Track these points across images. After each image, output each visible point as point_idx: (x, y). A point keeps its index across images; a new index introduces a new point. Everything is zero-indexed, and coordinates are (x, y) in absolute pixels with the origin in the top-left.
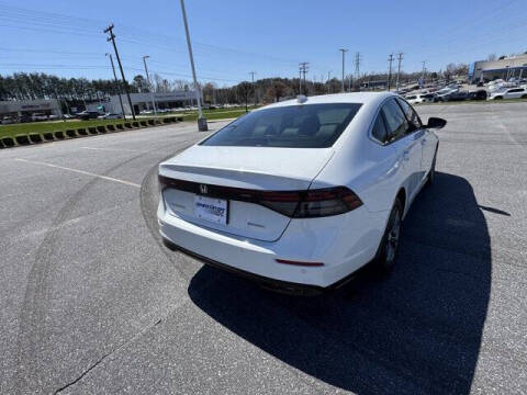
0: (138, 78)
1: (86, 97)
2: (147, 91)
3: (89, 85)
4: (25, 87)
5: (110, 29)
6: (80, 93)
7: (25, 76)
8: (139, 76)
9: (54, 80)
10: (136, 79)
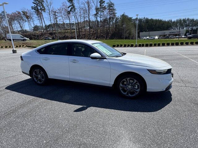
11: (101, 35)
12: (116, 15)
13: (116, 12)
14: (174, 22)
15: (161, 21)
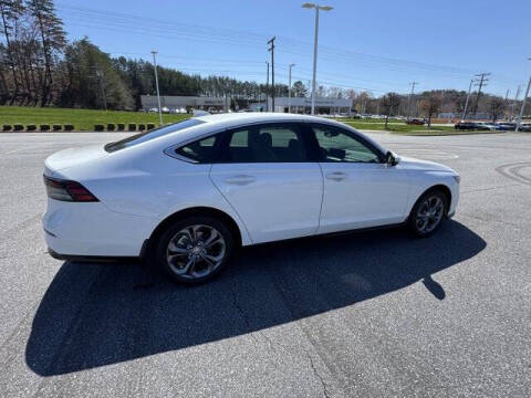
0: (298, 84)
1: (252, 98)
2: (302, 96)
3: (257, 88)
4: (213, 86)
5: (272, 41)
6: (249, 94)
7: (215, 79)
8: (300, 83)
9: (234, 82)
10: (295, 84)
11: (21, 91)
12: (67, 37)
13: (65, 28)
14: (205, 81)
15: (179, 74)
